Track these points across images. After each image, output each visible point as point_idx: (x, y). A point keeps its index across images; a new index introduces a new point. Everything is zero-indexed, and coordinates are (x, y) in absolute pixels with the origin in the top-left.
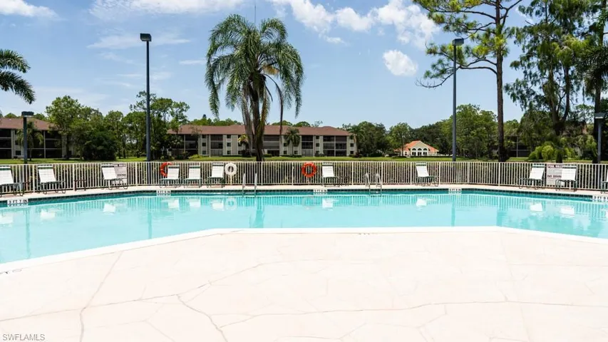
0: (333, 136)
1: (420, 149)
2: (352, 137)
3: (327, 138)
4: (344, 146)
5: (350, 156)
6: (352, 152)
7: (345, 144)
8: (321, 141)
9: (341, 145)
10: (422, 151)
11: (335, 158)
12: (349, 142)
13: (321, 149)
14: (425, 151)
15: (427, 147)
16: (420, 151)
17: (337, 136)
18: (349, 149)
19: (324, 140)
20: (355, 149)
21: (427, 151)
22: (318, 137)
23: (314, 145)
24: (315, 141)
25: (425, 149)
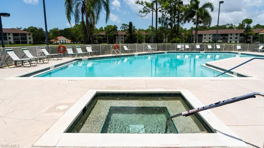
0: (19, 34)
1: (63, 40)
2: (29, 35)
3: (15, 35)
4: (26, 39)
5: (29, 44)
6: (30, 42)
7: (26, 38)
8: (11, 36)
9: (24, 38)
10: (64, 41)
11: (21, 45)
12: (28, 37)
13: (12, 41)
14: (65, 41)
15: (66, 39)
16: (63, 41)
17: (21, 34)
18: (28, 40)
19: (13, 36)
20: (32, 40)
21: (66, 41)
22: (9, 34)
23: (8, 38)
24: (8, 36)
25: (65, 40)
